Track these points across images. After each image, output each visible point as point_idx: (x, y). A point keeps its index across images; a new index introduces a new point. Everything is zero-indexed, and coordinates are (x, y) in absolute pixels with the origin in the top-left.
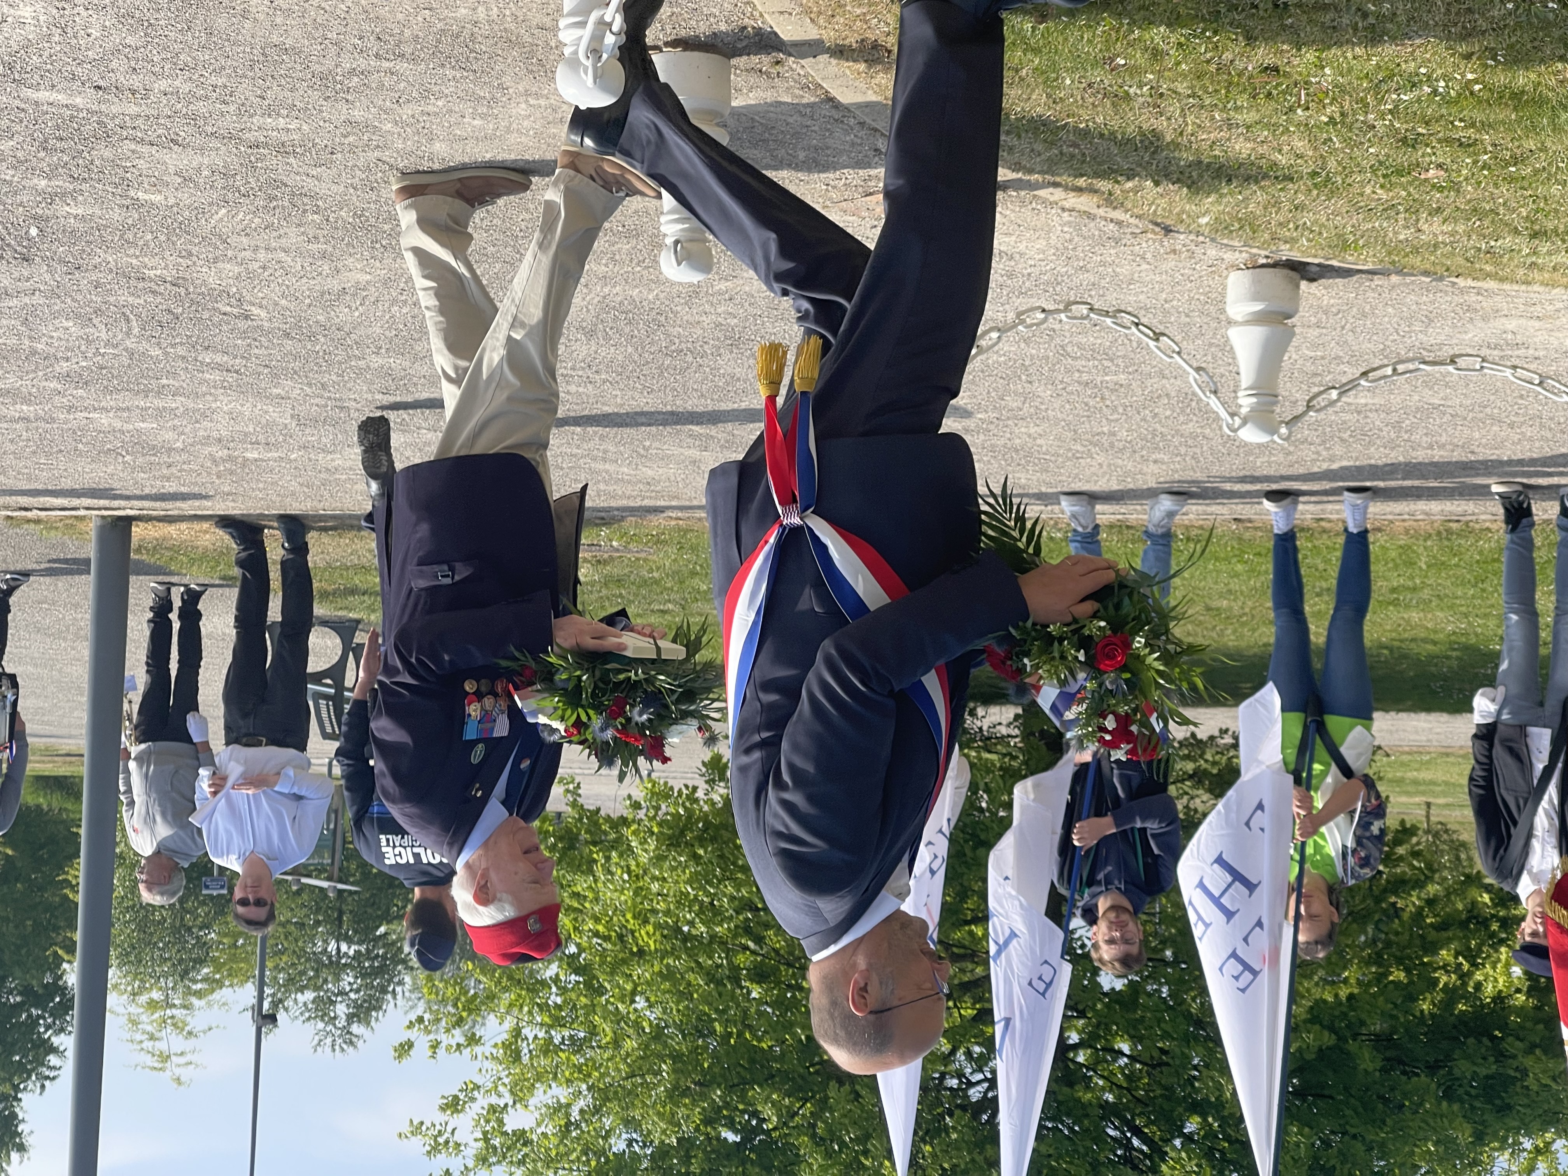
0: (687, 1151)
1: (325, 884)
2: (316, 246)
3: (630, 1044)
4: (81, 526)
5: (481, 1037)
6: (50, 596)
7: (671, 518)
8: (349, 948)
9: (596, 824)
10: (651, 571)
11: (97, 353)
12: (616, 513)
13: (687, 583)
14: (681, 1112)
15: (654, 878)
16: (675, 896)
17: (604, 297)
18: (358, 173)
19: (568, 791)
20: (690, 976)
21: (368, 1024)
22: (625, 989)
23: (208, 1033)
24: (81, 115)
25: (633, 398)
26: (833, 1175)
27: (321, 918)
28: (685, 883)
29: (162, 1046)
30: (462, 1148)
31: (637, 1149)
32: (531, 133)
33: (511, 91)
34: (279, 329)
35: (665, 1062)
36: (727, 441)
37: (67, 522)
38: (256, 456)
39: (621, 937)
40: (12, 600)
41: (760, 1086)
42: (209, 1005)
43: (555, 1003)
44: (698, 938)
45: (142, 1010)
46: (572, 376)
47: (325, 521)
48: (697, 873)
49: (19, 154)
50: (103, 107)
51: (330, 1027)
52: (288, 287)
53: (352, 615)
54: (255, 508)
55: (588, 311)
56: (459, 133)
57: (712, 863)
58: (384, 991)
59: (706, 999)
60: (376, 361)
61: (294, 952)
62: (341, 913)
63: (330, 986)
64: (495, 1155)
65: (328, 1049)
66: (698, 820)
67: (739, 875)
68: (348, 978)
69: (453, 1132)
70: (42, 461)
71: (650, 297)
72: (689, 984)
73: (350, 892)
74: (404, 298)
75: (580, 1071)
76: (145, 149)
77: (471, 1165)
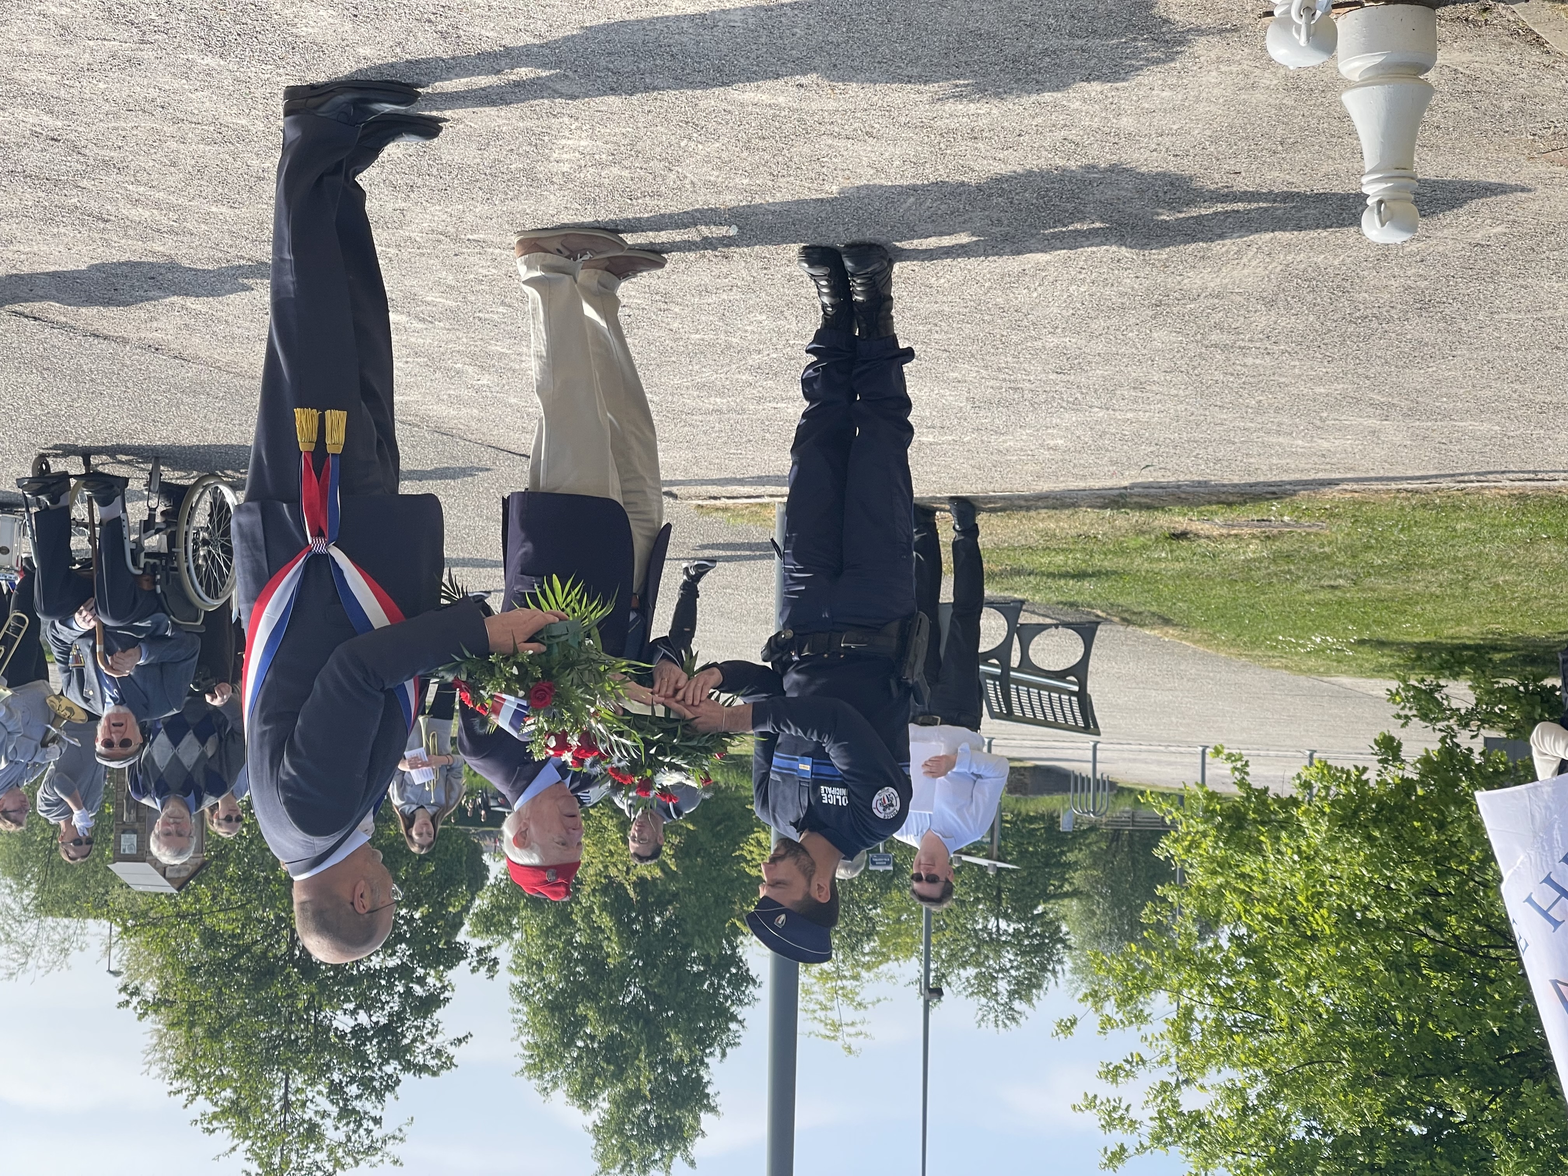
0: (1371, 1141)
1: (984, 862)
2: (998, 229)
3: (1307, 1029)
4: (765, 513)
5: (1149, 1015)
6: (734, 581)
7: (1346, 490)
8: (1009, 925)
9: (1264, 803)
10: (1322, 545)
11: (787, 344)
12: (1288, 487)
13: (1361, 557)
14: (1364, 1102)
15: (1326, 860)
16: (1348, 879)
17: (1287, 265)
18: (1044, 153)
19: (1235, 769)
20: (1368, 962)
21: (1029, 1001)
22: (1298, 973)
23: (877, 1005)
24: (783, 114)
25: (1312, 368)
26: (1531, 1174)
27: (980, 896)
28: (1359, 865)
29: (834, 1015)
30: (1138, 1126)
31: (1317, 1136)
32: (1221, 100)
33: (1202, 59)
34: (959, 313)
35: (1345, 1051)
36: (1410, 409)
37: (753, 509)
38: (931, 440)
39: (1292, 920)
40: (700, 586)
41: (1447, 1079)
42: (878, 977)
43: (1227, 984)
44: (1375, 922)
45: (814, 980)
46: (1249, 348)
47: (994, 503)
48: (1372, 855)
49: (724, 155)
50: (804, 105)
51: (992, 1003)
52: (969, 270)
53: (1018, 596)
54: (928, 492)
55: (1269, 280)
56: (1147, 106)
57: (1388, 845)
58: (1044, 969)
59: (1386, 985)
60: (1052, 341)
61: (956, 928)
62: (1000, 891)
63: (991, 962)
64: (1171, 1135)
65: (992, 1025)
66: (1372, 800)
67: (1418, 858)
68: (1008, 956)
69: (1127, 1110)
70: (732, 451)
71: (1336, 263)
72: (1367, 969)
73: (1007, 870)
74: (1082, 276)
75: (1256, 1055)
76: (842, 143)
77: (1147, 1143)
